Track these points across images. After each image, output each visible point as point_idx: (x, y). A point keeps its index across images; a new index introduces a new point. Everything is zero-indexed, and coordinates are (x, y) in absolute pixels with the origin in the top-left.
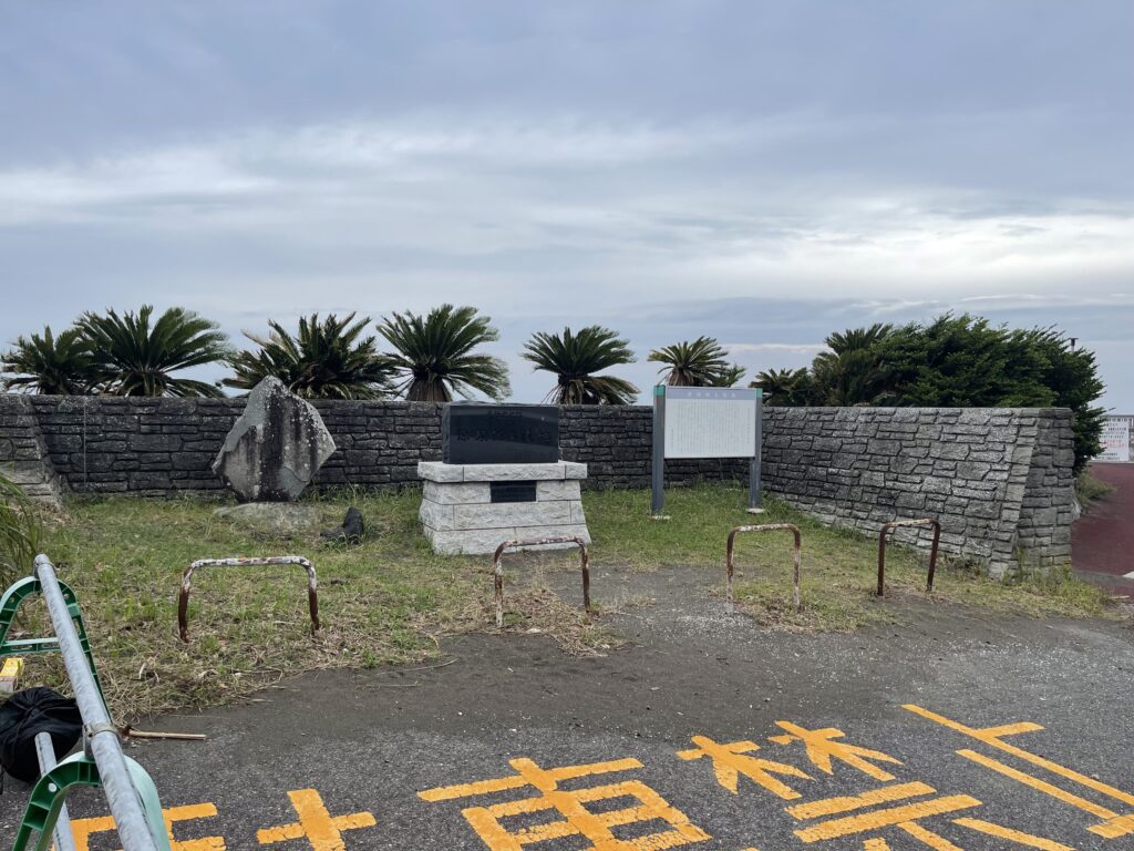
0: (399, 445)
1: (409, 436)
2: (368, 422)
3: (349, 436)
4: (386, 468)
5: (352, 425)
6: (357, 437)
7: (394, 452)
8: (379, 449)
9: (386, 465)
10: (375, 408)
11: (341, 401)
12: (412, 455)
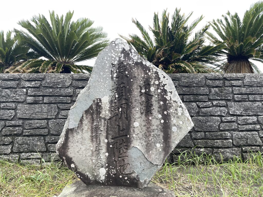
0: (238, 113)
1: (247, 103)
2: (210, 92)
3: (194, 104)
4: (228, 134)
5: (197, 95)
6: (201, 104)
7: (234, 118)
8: (221, 116)
9: (228, 130)
10: (215, 79)
11: (186, 75)
12: (250, 121)
